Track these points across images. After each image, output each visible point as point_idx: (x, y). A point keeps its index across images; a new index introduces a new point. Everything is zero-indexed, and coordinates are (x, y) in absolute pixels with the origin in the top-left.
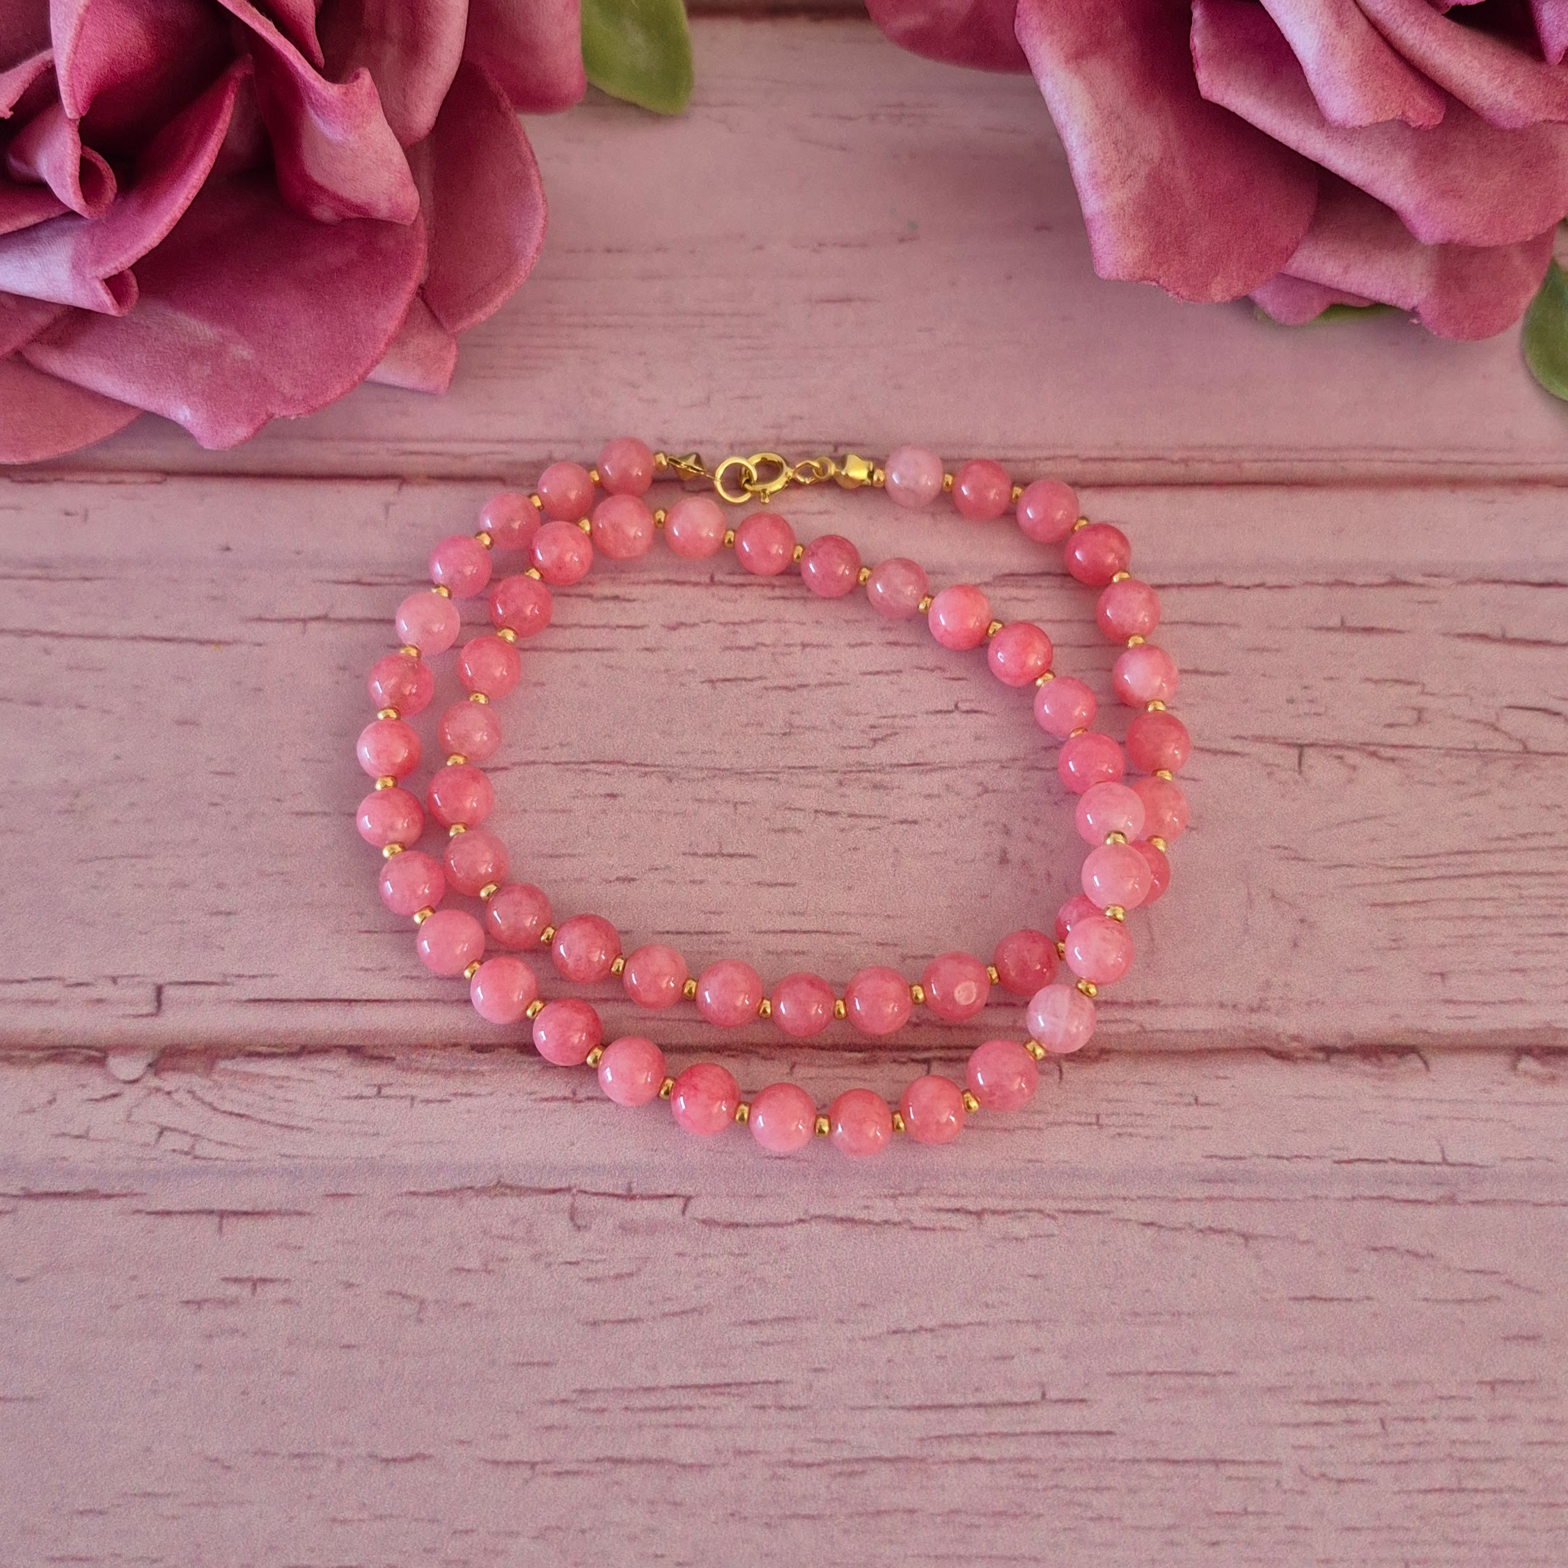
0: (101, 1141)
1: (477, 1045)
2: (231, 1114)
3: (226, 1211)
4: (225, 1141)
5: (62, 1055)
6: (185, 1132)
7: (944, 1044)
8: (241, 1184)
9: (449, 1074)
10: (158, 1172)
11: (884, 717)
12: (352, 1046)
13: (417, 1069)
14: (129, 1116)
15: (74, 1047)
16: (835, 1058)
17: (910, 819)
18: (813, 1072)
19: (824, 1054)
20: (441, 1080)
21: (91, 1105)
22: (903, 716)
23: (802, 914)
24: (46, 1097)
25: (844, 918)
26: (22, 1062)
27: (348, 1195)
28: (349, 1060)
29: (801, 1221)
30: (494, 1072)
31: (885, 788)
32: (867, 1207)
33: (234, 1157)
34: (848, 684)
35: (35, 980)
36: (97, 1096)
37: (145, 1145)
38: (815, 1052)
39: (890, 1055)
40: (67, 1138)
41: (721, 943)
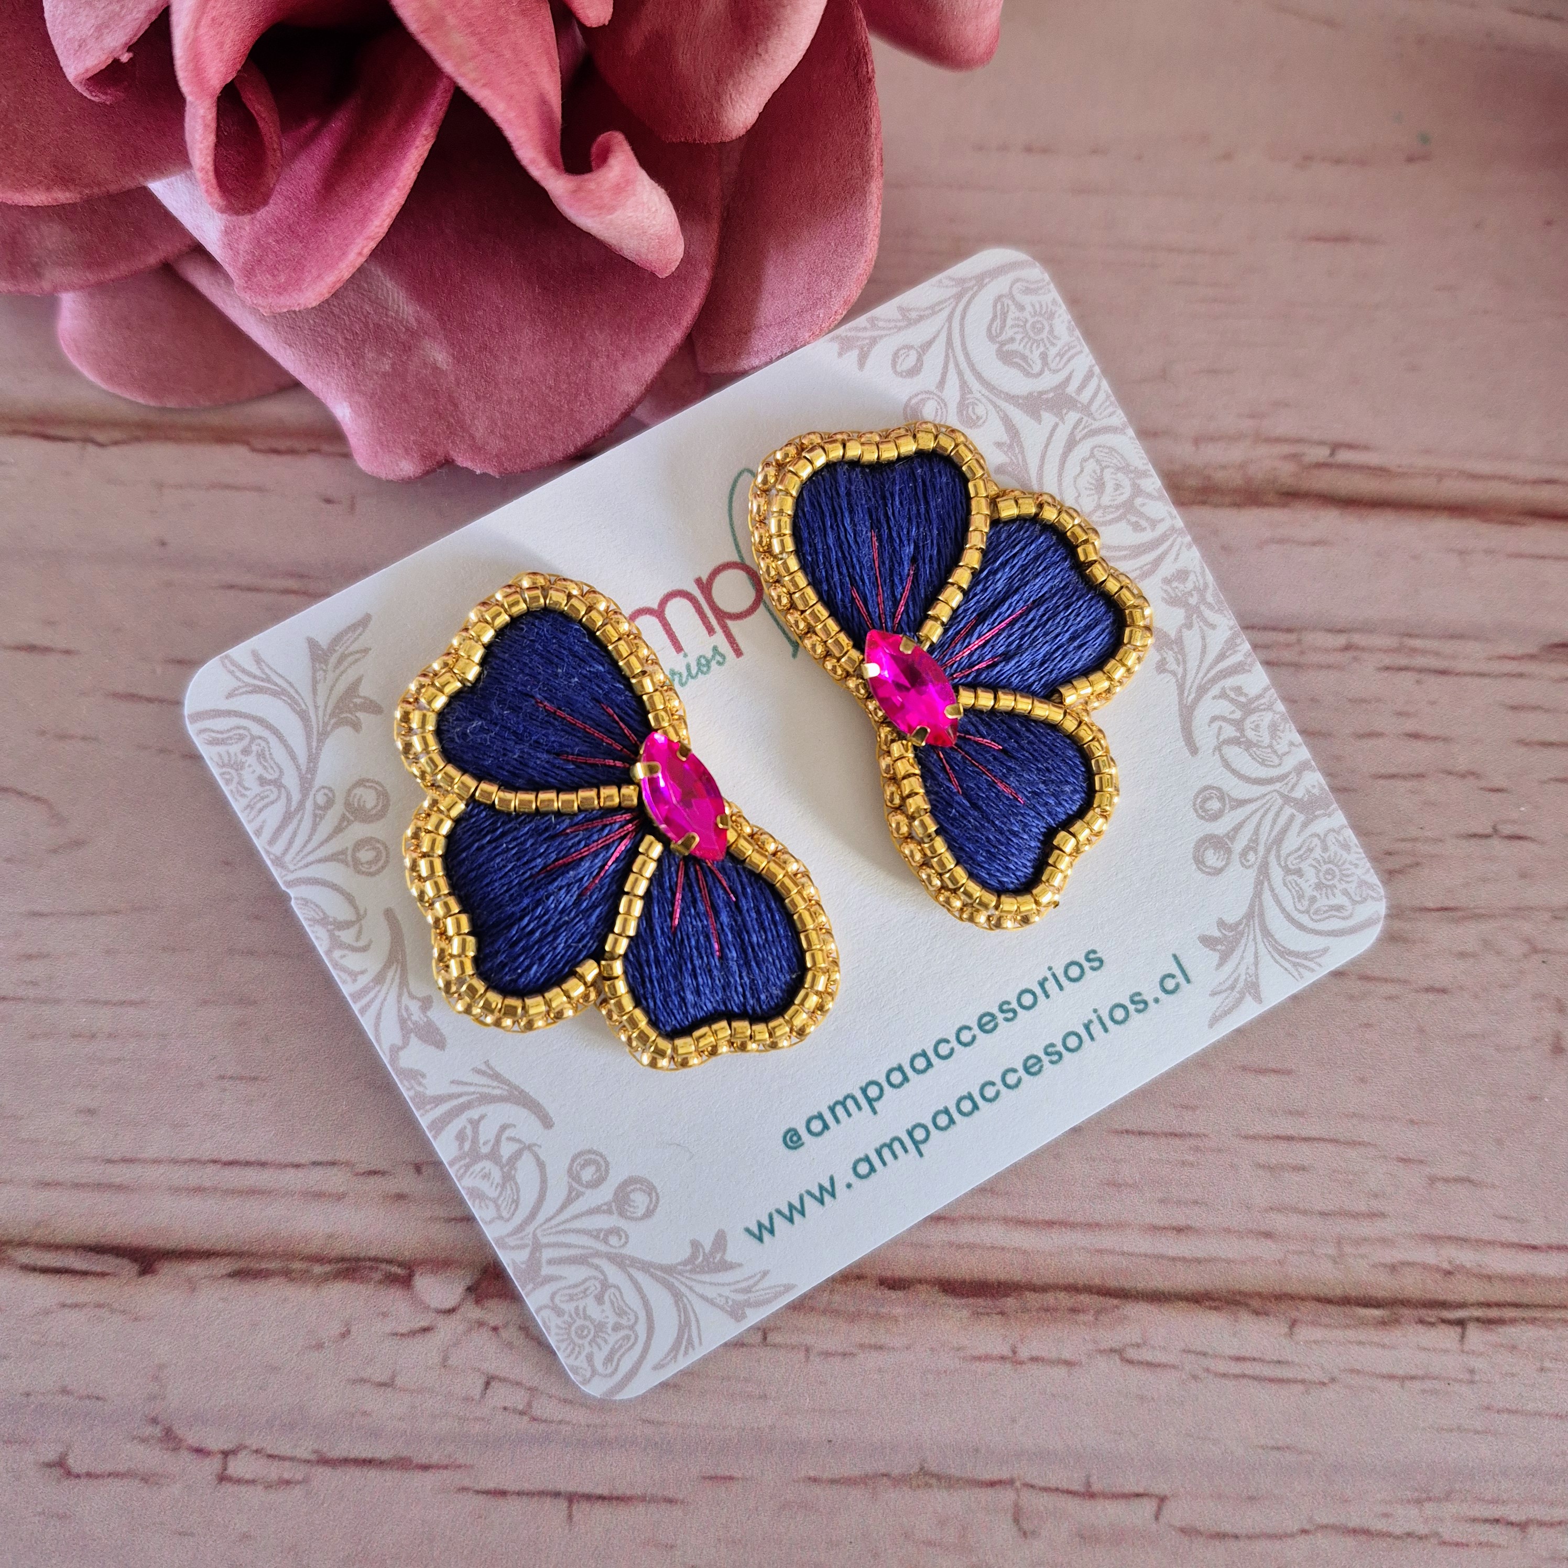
0: (412, 1392)
1: (887, 1279)
3: (576, 1494)
5: (355, 1270)
6: (519, 1384)
7: (1482, 1299)
8: (594, 1458)
9: (854, 1318)
10: (486, 1436)
11: (1403, 840)
13: (812, 1309)
14: (445, 1359)
15: (370, 1259)
16: (1346, 1315)
17: (1437, 985)
18: (1318, 1333)
19: (1331, 1309)
20: (843, 1325)
21: (396, 1340)
22: (1426, 840)
23: (1300, 1114)
24: (336, 1328)
25: (1355, 1121)
26: (304, 1277)
27: (731, 1478)
29: (1304, 1532)
30: (911, 1317)
31: (1405, 940)
32: (1386, 1515)
35: (315, 1164)
36: (404, 1330)
37: (467, 1399)
38: (1320, 1306)
39: (1415, 1312)
40: (368, 1385)
41: (1197, 1149)
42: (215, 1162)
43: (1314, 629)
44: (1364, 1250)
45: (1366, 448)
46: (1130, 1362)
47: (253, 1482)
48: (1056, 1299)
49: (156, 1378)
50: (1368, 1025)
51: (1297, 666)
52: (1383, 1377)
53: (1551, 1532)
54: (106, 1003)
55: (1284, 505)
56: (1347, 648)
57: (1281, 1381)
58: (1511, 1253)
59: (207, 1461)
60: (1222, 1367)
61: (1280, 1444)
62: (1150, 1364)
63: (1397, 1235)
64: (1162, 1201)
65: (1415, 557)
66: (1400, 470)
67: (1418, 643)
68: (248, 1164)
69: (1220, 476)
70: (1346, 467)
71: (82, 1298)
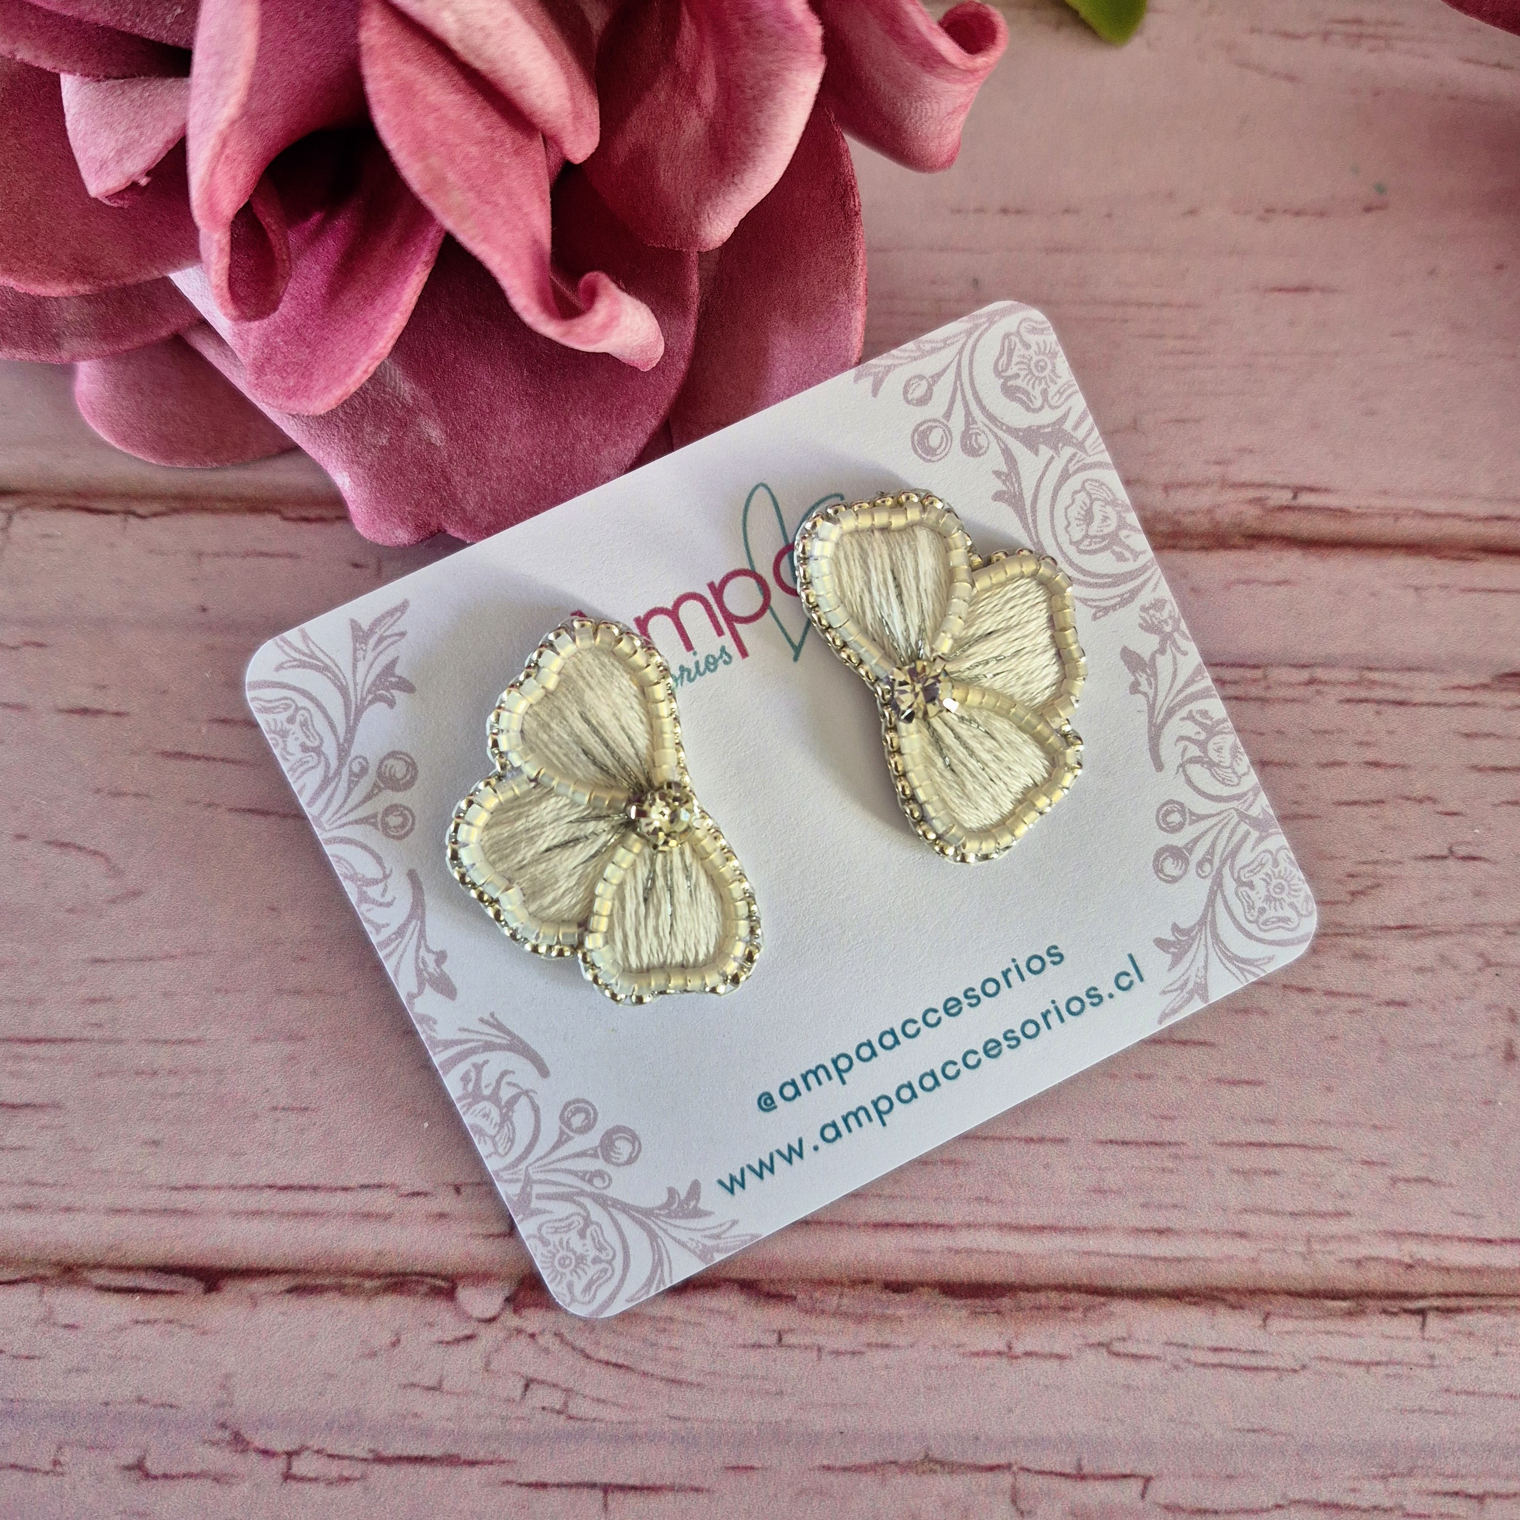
0: (458, 1394)
1: (891, 1282)
2: (607, 1363)
3: (610, 1485)
4: (603, 1397)
5: (402, 1284)
6: (555, 1386)
7: (1441, 1290)
8: (626, 1452)
9: (861, 1319)
10: (527, 1434)
11: (1364, 863)
12: (744, 1280)
13: (823, 1312)
14: (488, 1363)
15: (416, 1274)
16: (1315, 1308)
17: (1397, 999)
18: (1290, 1325)
19: (1302, 1302)
20: (851, 1326)
21: (442, 1348)
22: (1387, 862)
23: (1272, 1122)
24: (386, 1338)
25: (1322, 1127)
26: (357, 1291)
27: (752, 1468)
28: (743, 1298)
29: (1278, 1506)
30: (914, 1317)
31: (1367, 957)
32: (1354, 1490)
33: (615, 1419)
34: (1320, 817)
35: (363, 1187)
36: (449, 1337)
37: (509, 1400)
38: (1291, 1299)
39: (1380, 1303)
40: (418, 1389)
41: (1176, 1157)
42: (270, 1187)
43: (1279, 665)
44: (1331, 1246)
45: (1326, 490)
46: (1117, 1355)
47: (315, 1480)
48: (1048, 1297)
49: (223, 1387)
50: (1334, 1038)
51: (1263, 700)
52: (1350, 1363)
53: (1508, 1503)
54: (166, 1042)
55: (1250, 547)
56: (1311, 682)
57: (1256, 1369)
58: (1466, 1247)
59: (273, 1462)
60: (1201, 1357)
61: (1255, 1427)
62: (1134, 1357)
63: (1362, 1232)
64: (1144, 1206)
65: (1373, 594)
66: (1359, 511)
67: (1376, 676)
68: (302, 1188)
69: (1188, 521)
70: (1308, 509)
71: (153, 1315)
